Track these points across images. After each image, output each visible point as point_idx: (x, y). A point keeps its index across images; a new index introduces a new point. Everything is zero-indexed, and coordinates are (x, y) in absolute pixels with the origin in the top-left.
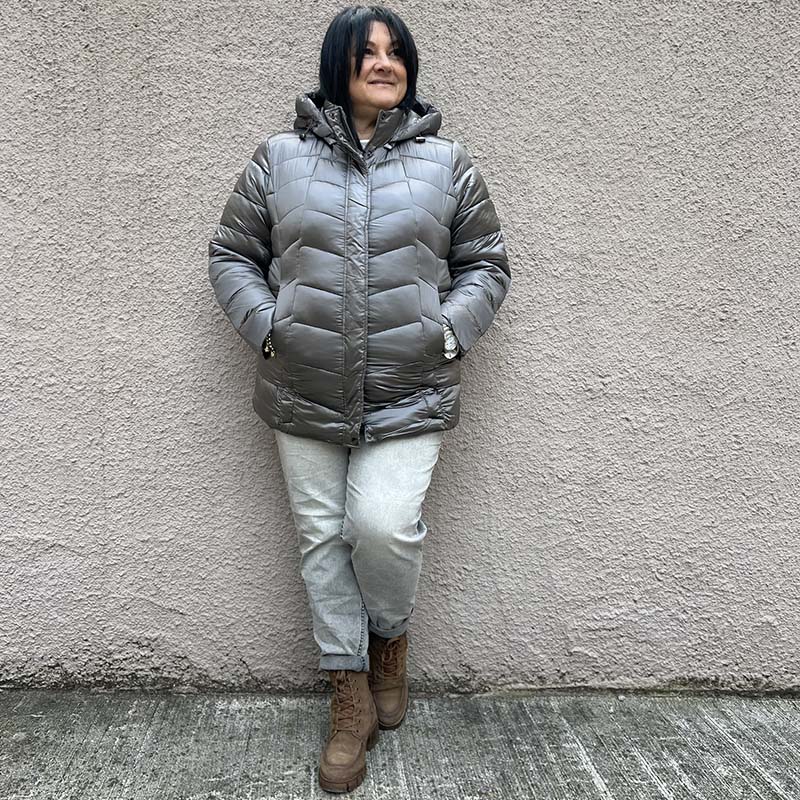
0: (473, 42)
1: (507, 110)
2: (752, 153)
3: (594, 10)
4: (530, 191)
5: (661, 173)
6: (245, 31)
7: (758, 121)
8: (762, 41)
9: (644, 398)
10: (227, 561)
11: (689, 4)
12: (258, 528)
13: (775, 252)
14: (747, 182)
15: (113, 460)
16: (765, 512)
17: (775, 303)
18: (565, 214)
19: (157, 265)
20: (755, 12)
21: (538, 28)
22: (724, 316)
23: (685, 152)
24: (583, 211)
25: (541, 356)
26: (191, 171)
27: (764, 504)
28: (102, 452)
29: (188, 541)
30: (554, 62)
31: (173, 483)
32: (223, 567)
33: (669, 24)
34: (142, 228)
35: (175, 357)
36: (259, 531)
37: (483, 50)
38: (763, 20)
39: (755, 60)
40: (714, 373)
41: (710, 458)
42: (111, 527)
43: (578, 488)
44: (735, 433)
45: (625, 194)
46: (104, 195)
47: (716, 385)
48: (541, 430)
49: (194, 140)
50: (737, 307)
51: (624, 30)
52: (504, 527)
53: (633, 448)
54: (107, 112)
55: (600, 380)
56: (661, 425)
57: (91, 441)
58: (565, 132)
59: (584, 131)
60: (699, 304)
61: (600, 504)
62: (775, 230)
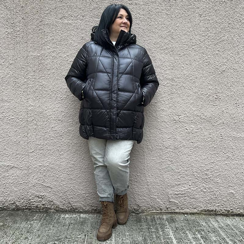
0: (138, 15)
1: (148, 35)
2: (224, 47)
3: (175, 4)
4: (156, 59)
5: (196, 53)
6: (69, 13)
7: (226, 37)
8: (227, 12)
9: (192, 122)
10: (64, 172)
11: (204, 2)
12: (74, 162)
13: (232, 77)
14: (223, 56)
15: (31, 141)
16: (230, 158)
17: (232, 93)
18: (166, 66)
19: (44, 83)
20: (225, 4)
21: (158, 10)
22: (216, 97)
23: (203, 47)
24: (172, 65)
25: (160, 110)
26: (53, 54)
27: (230, 156)
28: (27, 139)
29: (53, 166)
30: (163, 20)
31: (49, 148)
32: (64, 174)
33: (198, 8)
34: (39, 72)
35: (49, 110)
36: (74, 163)
37: (141, 17)
38: (227, 6)
39: (225, 18)
40: (214, 115)
41: (213, 141)
42: (30, 161)
43: (171, 150)
44: (220, 133)
45: (185, 60)
46: (28, 62)
47: (214, 119)
48: (160, 132)
49: (54, 46)
50: (220, 94)
51: (184, 10)
52: (149, 162)
53: (188, 138)
54: (29, 37)
55: (178, 117)
56: (197, 131)
57: (24, 136)
58: (166, 41)
59: (172, 41)
60: (209, 93)
61: (178, 155)
62: (232, 71)
